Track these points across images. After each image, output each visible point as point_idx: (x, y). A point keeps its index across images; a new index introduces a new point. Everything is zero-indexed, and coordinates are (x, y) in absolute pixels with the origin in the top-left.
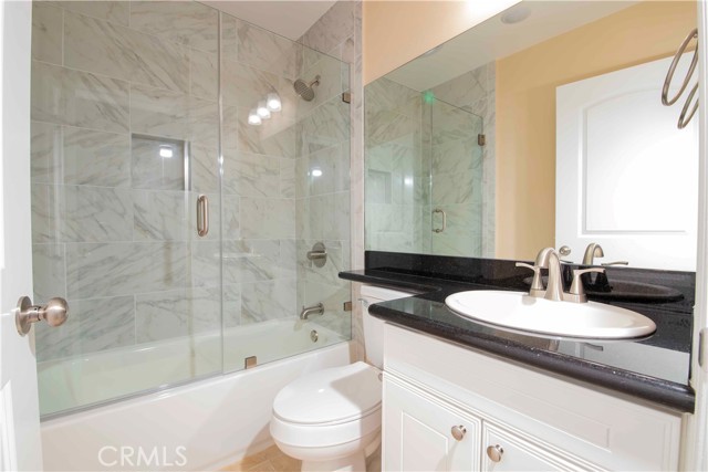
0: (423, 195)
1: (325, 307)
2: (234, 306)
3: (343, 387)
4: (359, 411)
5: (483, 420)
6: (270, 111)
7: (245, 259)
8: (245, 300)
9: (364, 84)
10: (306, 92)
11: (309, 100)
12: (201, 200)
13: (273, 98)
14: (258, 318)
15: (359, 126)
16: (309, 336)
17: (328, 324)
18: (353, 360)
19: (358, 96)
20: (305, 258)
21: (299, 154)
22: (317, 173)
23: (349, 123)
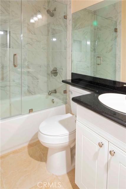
0: (94, 49)
1: (57, 91)
2: (25, 89)
3: (63, 123)
4: (68, 132)
5: (109, 141)
6: (38, 18)
7: (28, 72)
8: (29, 87)
9: (72, 13)
10: (51, 13)
11: (52, 16)
12: (15, 55)
13: (39, 14)
14: (33, 94)
15: (70, 27)
16: (51, 101)
17: (58, 97)
18: (67, 113)
19: (70, 17)
20: (50, 73)
21: (48, 35)
22: (54, 40)
23: (66, 26)
